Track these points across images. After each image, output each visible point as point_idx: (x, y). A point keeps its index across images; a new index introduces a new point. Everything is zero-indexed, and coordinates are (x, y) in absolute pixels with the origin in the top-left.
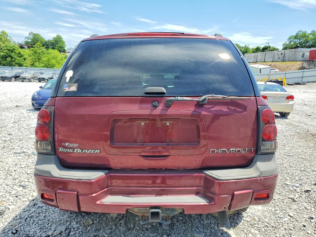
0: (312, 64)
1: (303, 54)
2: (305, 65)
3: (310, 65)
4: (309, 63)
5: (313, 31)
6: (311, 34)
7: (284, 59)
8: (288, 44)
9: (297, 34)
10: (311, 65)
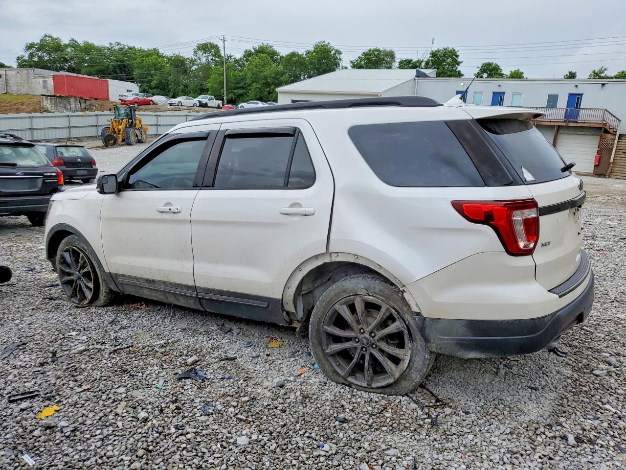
0: (60, 103)
1: (45, 82)
2: (47, 104)
3: (56, 105)
4: (55, 102)
5: (73, 40)
6: (68, 45)
7: (9, 88)
9: (41, 40)
10: (59, 105)
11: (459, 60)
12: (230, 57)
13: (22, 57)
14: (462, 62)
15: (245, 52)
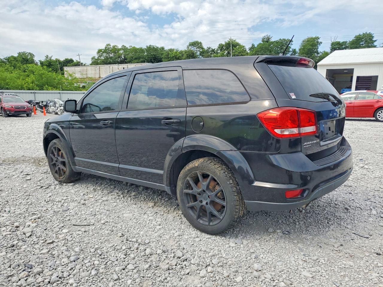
5: (123, 46)
8: (97, 58)
11: (374, 39)
12: (210, 48)
13: (94, 57)
14: (376, 41)
15: (219, 45)
